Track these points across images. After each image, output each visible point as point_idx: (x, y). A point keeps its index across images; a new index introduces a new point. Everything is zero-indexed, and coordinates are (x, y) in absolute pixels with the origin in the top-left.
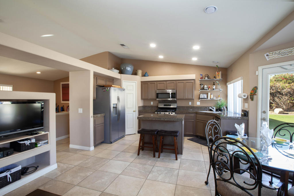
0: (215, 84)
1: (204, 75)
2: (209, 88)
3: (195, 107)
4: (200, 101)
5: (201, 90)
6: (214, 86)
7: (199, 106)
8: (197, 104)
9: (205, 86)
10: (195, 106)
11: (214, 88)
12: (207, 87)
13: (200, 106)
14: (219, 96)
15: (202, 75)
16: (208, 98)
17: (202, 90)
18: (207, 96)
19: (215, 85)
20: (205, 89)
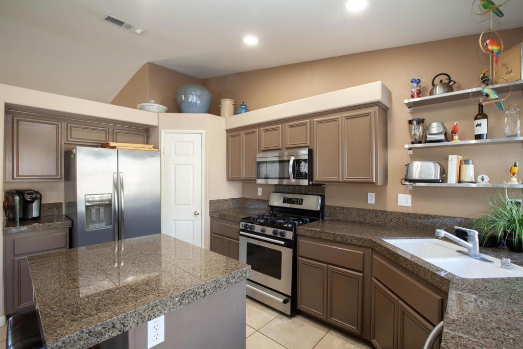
0: (485, 111)
1: (426, 82)
2: (454, 132)
3: (392, 213)
4: (411, 192)
5: (413, 143)
6: (484, 122)
7: (406, 211)
8: (400, 204)
9: (434, 124)
10: (390, 208)
11: (483, 130)
12: (441, 130)
13: (411, 211)
14: (516, 169)
15: (418, 82)
16: (444, 179)
17: (420, 142)
18: (444, 172)
19: (485, 117)
20: (429, 137)
